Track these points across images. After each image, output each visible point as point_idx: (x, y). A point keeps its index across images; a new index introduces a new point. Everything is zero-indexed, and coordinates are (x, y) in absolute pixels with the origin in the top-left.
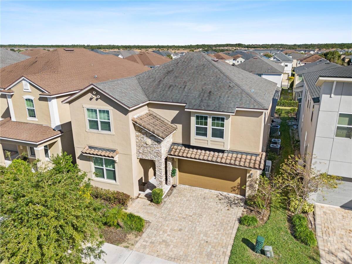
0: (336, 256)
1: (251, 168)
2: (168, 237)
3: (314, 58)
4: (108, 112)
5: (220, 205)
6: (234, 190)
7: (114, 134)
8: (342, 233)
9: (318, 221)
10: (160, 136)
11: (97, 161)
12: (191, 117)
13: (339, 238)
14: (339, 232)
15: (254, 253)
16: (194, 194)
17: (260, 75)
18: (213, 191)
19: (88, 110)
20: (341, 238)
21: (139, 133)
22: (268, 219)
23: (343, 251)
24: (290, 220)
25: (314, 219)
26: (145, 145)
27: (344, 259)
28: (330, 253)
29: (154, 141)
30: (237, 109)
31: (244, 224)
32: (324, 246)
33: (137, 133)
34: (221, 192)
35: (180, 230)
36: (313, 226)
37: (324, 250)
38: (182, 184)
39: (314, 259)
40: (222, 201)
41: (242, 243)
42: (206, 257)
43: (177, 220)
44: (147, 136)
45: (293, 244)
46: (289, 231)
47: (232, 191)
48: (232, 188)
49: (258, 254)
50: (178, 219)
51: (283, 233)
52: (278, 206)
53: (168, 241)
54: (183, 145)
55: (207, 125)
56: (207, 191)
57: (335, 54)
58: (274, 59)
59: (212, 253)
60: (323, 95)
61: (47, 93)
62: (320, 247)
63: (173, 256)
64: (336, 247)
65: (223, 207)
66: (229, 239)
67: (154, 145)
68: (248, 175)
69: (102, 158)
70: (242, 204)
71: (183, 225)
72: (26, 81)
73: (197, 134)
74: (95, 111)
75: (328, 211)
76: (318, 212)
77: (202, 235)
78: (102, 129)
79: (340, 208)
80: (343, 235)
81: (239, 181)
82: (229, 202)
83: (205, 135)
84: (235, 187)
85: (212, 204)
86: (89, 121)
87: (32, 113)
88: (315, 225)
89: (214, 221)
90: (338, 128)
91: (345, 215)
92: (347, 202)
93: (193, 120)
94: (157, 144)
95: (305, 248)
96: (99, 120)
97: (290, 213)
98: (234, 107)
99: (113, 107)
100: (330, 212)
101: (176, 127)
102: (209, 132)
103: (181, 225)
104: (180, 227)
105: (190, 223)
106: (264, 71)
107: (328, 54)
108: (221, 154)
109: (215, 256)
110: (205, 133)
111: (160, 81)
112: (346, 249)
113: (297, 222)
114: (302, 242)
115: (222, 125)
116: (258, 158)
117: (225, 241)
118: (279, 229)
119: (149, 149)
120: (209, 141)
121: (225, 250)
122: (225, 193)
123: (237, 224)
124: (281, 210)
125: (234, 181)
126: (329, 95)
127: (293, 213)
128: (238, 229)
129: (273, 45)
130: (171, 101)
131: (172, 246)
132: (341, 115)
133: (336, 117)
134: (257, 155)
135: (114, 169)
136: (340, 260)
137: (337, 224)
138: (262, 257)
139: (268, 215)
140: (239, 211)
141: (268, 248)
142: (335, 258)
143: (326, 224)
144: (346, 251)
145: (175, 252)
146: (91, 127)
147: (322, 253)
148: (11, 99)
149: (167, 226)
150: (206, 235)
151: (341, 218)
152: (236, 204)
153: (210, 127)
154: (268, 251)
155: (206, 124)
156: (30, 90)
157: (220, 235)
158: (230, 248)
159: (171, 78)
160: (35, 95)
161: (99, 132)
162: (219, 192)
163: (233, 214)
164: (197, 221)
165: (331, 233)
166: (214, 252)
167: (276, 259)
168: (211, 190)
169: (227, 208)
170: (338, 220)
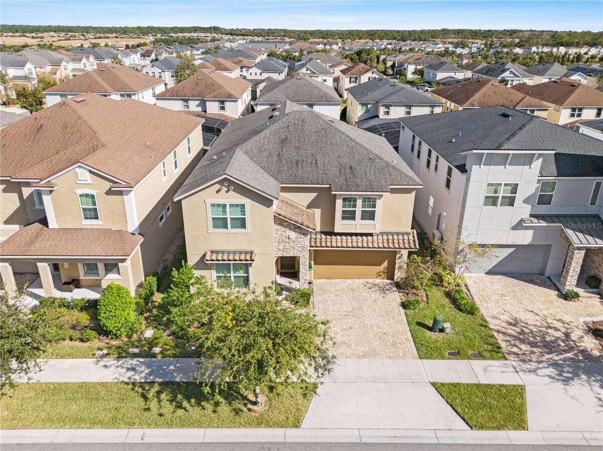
0: (500, 319)
1: (401, 248)
2: (343, 338)
3: (361, 69)
4: (243, 206)
5: (373, 294)
6: (380, 275)
7: (251, 231)
8: (496, 298)
9: (472, 292)
10: (311, 227)
11: (223, 267)
12: (337, 200)
13: (496, 303)
14: (494, 298)
15: (432, 333)
16: (339, 288)
17: (311, 106)
18: (356, 280)
19: (213, 205)
20: (498, 302)
21: (280, 227)
22: (428, 299)
23: (503, 314)
24: (448, 295)
25: (468, 290)
26: (287, 240)
27: (506, 320)
28: (494, 317)
29: (300, 233)
30: (391, 187)
31: (410, 309)
32: (487, 313)
33: (276, 227)
34: (365, 280)
35: (351, 328)
36: (471, 297)
37: (489, 317)
38: (317, 279)
39: (484, 326)
40: (372, 289)
41: (417, 326)
42: (393, 347)
43: (339, 319)
44: (290, 229)
45: (461, 317)
46: (453, 307)
47: (377, 277)
48: (377, 273)
49: (436, 333)
50: (340, 317)
51: (448, 309)
52: (430, 284)
53: (346, 341)
54: (321, 232)
55: (356, 208)
56: (349, 281)
57: (371, 53)
58: (307, 70)
59: (396, 342)
60: (473, 166)
61: (124, 183)
62: (484, 315)
63: (361, 354)
64: (497, 311)
65: (377, 295)
66: (403, 326)
67: (299, 239)
68: (398, 256)
69: (230, 263)
70: (395, 289)
71: (350, 323)
72: (83, 168)
73: (343, 218)
74: (224, 206)
75: (476, 280)
76: (469, 283)
77: (375, 328)
78: (232, 227)
79: (485, 275)
80: (497, 300)
81: (385, 264)
82: (380, 289)
83: (353, 218)
84: (380, 272)
85: (365, 294)
86: (213, 219)
87: (92, 214)
88: (471, 295)
89: (378, 312)
90: (487, 197)
91: (492, 281)
92: (490, 268)
93: (339, 203)
94: (303, 237)
95: (473, 318)
96: (228, 216)
97: (444, 289)
98: (387, 185)
99: (251, 200)
100: (478, 281)
101: (312, 212)
102: (358, 215)
103: (348, 323)
104: (348, 325)
105: (355, 319)
106: (317, 100)
107: (362, 53)
108: (370, 238)
109: (400, 343)
110: (353, 216)
111: (279, 155)
112: (505, 311)
113: (457, 296)
114: (468, 313)
115: (374, 206)
116: (411, 237)
117: (401, 329)
118: (443, 306)
119: (292, 244)
120: (358, 225)
121: (406, 337)
122: (370, 281)
123: (402, 311)
124: (434, 287)
125: (380, 265)
126: (479, 166)
127: (447, 288)
128: (406, 315)
129: (272, 30)
130: (310, 183)
131: (353, 345)
132: (489, 185)
133: (485, 186)
134: (408, 234)
135: (246, 275)
136: (504, 322)
137: (490, 291)
138: (442, 335)
139: (425, 295)
140: (396, 297)
141: (447, 325)
142: (500, 321)
143: (481, 293)
144: (506, 313)
145: (361, 350)
146: (215, 226)
147: (488, 319)
148: (50, 196)
149: (334, 327)
150: (379, 327)
151: (490, 284)
152: (388, 290)
153: (359, 209)
154: (447, 328)
155: (355, 206)
156: (90, 181)
157: (393, 325)
158: (409, 334)
159: (291, 150)
160: (98, 188)
161: (228, 232)
162: (362, 280)
163: (392, 301)
164: (360, 315)
165: (487, 300)
166: (398, 341)
167: (454, 333)
168: (353, 280)
169: (382, 296)
170: (488, 286)
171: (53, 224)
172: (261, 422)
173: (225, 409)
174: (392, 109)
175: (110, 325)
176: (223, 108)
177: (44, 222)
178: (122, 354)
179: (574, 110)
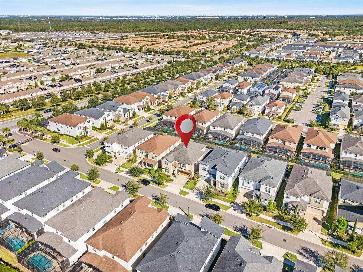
7: (169, 166)
10: (176, 166)
11: (165, 169)
12: (181, 164)
26: (174, 168)
30: (188, 164)
33: (172, 166)
38: (180, 174)
53: (176, 183)
54: (180, 168)
61: (157, 156)
81: (189, 175)
108: (186, 170)
117: (184, 184)
120: (184, 168)
127: (196, 181)
130: (178, 160)
135: (168, 171)
148: (149, 155)
152: (188, 178)
155: (184, 165)
156: (153, 154)
162: (186, 176)
163: (187, 180)
171: (149, 158)
172: (161, 187)
173: (158, 185)
174: (248, 133)
175: (151, 173)
176: (202, 125)
177: (148, 157)
178: (151, 176)
179: (308, 145)
